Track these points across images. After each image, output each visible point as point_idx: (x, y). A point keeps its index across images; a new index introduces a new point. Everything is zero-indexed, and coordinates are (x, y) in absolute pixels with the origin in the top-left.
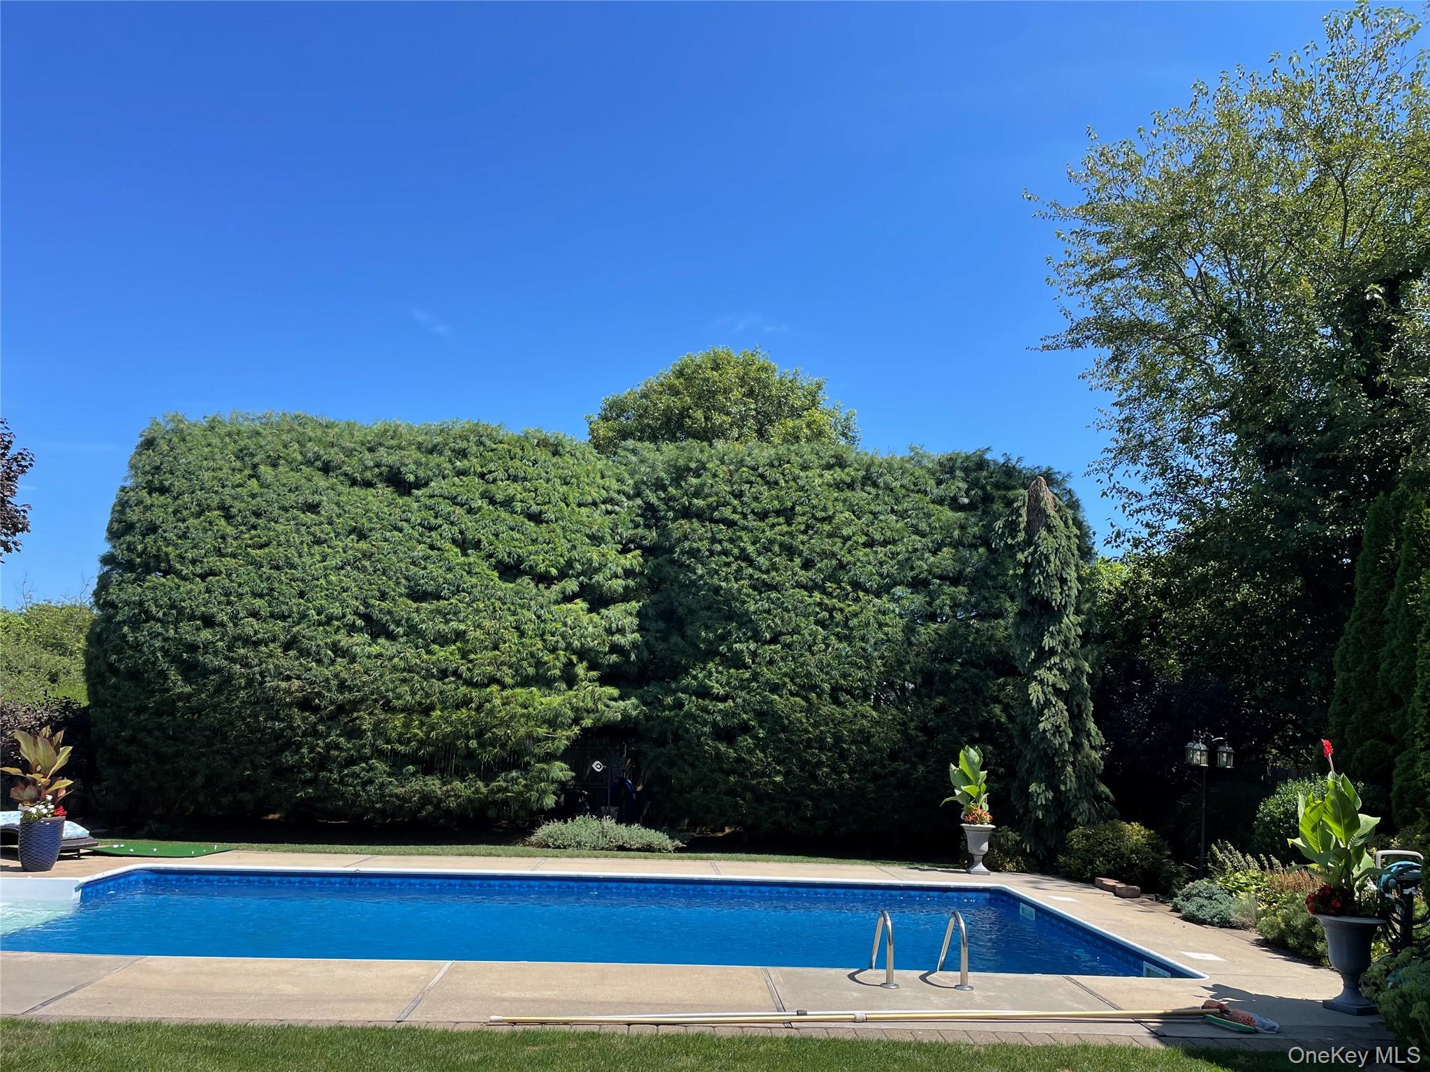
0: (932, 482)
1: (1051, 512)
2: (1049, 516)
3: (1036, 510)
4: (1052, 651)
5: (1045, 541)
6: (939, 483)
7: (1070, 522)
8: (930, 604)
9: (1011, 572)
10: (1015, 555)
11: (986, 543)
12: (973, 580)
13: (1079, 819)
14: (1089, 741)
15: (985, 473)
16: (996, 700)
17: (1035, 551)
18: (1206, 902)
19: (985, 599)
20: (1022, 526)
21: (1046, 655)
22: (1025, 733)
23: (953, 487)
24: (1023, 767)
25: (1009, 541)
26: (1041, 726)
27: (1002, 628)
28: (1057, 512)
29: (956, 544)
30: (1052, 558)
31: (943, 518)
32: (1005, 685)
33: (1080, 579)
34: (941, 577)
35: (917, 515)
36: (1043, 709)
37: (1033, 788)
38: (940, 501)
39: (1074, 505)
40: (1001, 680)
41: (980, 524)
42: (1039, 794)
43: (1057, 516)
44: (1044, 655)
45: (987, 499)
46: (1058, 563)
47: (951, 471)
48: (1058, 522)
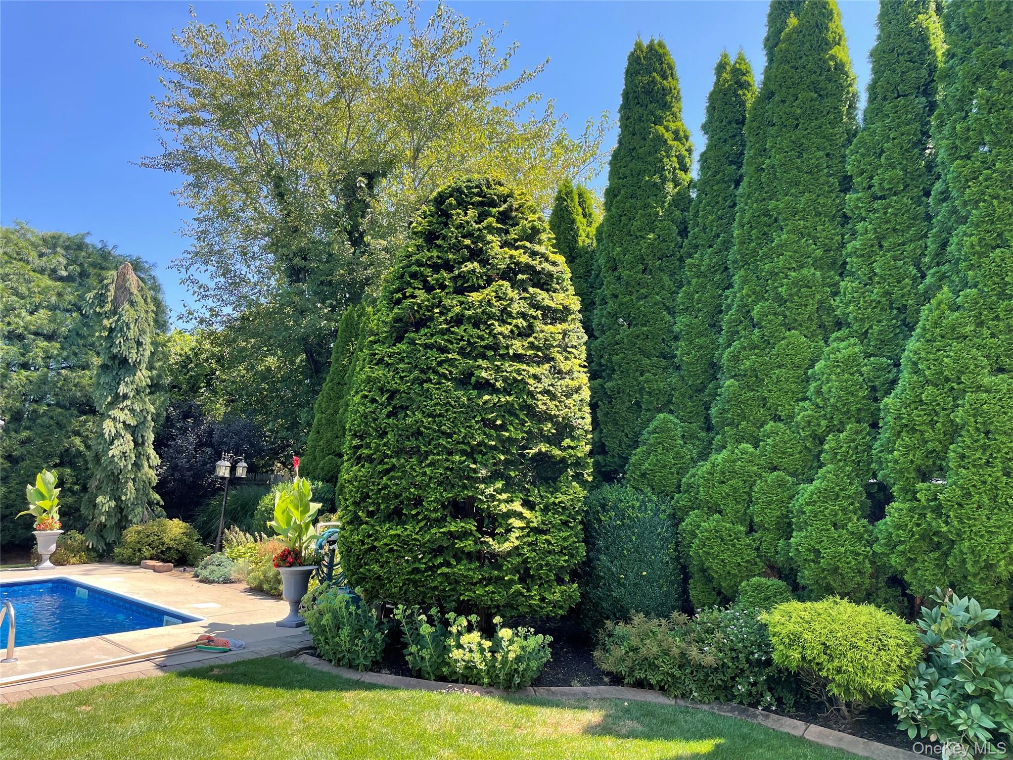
0: (34, 254)
1: (135, 291)
2: (131, 294)
3: (122, 287)
4: (125, 397)
5: (128, 313)
6: (41, 255)
7: (149, 300)
8: (23, 355)
9: (97, 334)
10: (102, 320)
11: (79, 309)
12: (65, 338)
13: (135, 520)
14: (148, 462)
15: (83, 254)
16: (77, 433)
17: (118, 320)
18: (216, 568)
19: (75, 354)
20: (110, 299)
21: (121, 399)
22: (97, 458)
23: (54, 261)
24: (93, 484)
25: (98, 310)
26: (110, 453)
27: (86, 378)
28: (139, 291)
29: (53, 308)
30: (132, 326)
31: (43, 285)
32: (85, 422)
33: (154, 344)
34: (36, 334)
35: (18, 280)
36: (113, 440)
37: (99, 499)
38: (42, 271)
39: (156, 288)
40: (83, 418)
41: (76, 294)
42: (104, 504)
43: (138, 294)
44: (118, 399)
45: (83, 274)
46: (137, 330)
47: (54, 247)
48: (139, 299)
